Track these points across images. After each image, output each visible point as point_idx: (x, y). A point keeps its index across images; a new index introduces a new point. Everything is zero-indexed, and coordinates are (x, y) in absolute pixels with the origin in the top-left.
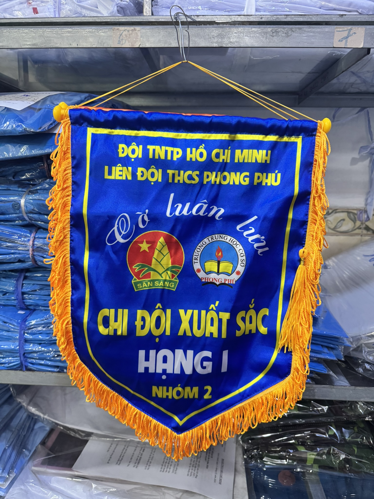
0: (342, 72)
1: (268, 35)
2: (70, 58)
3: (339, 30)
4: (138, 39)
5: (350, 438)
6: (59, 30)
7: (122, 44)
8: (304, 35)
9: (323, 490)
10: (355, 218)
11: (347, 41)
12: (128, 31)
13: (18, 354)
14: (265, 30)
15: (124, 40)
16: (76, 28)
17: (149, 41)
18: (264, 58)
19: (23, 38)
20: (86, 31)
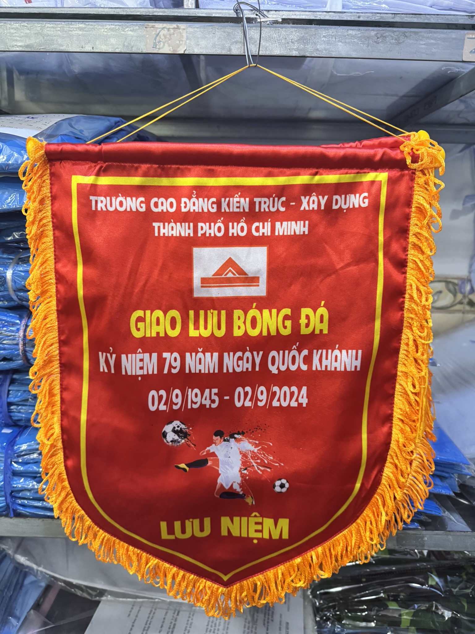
0: (460, 95)
1: (371, 42)
2: (76, 69)
3: (471, 36)
4: (182, 41)
5: (458, 589)
6: (65, 26)
7: (159, 49)
8: (422, 42)
10: (455, 289)
12: (169, 29)
13: (3, 493)
14: (366, 34)
15: (162, 43)
16: (91, 23)
17: (198, 45)
18: (353, 74)
19: (11, 37)
20: (106, 29)
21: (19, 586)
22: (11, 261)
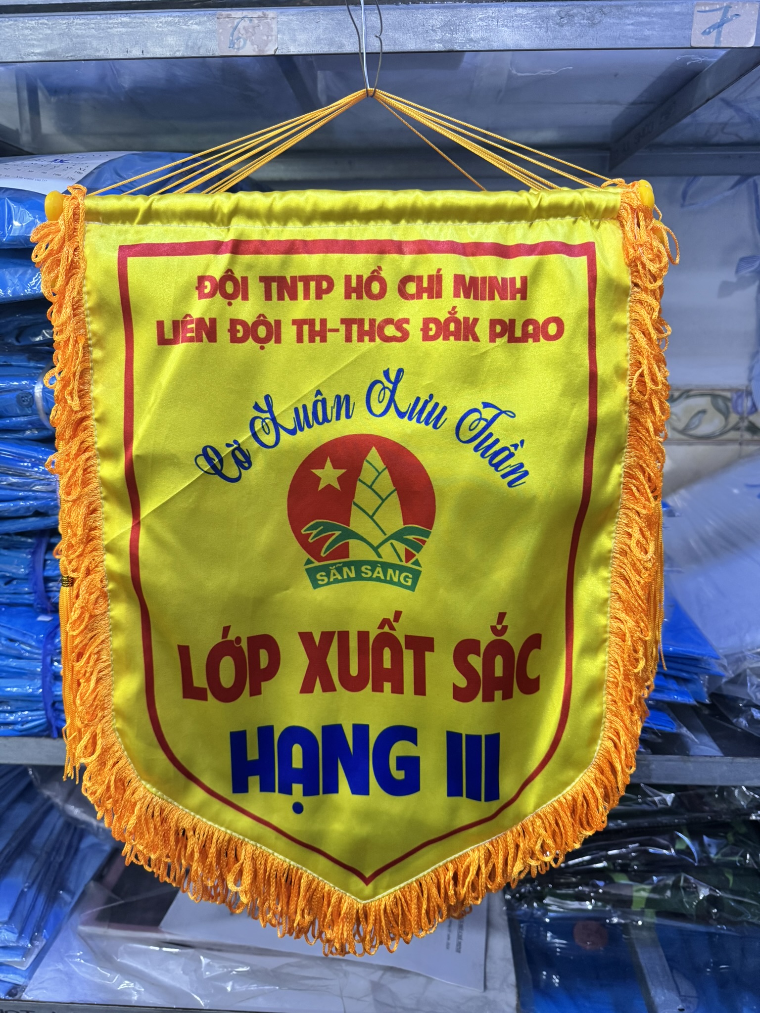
0: (706, 99)
1: (551, 23)
2: (126, 82)
3: (703, 8)
4: (272, 36)
5: (719, 856)
6: (102, 21)
7: (238, 49)
8: (628, 21)
9: (664, 959)
10: (727, 408)
11: (719, 33)
12: (251, 19)
13: (41, 705)
14: (544, 12)
15: (241, 40)
16: (138, 15)
17: (295, 41)
18: (540, 73)
19: (25, 40)
20: (161, 22)
21: (73, 850)
22: (41, 371)
